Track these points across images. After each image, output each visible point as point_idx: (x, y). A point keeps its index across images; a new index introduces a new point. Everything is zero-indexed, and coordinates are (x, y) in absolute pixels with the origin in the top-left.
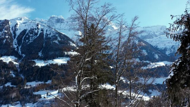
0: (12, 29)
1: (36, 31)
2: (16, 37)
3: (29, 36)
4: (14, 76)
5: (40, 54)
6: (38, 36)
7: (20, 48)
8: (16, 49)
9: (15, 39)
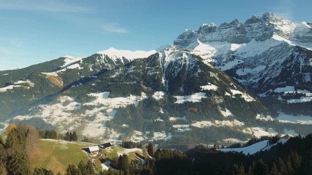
0: (162, 63)
1: (180, 63)
2: (165, 70)
3: (175, 69)
4: (162, 112)
5: (182, 89)
6: (182, 68)
7: (167, 81)
8: (164, 85)
9: (164, 74)
